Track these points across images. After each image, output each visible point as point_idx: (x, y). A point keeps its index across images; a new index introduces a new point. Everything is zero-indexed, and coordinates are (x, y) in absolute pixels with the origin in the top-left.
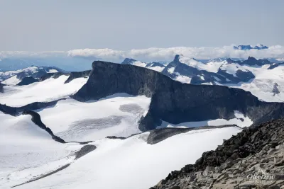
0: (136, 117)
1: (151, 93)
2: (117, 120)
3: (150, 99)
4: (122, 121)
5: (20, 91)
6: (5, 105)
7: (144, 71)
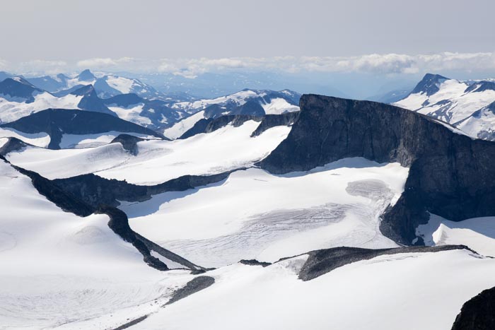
0: (376, 207)
1: (410, 158)
2: (338, 213)
3: (408, 169)
4: (348, 214)
5: (168, 150)
6: (124, 182)
7: (399, 115)
